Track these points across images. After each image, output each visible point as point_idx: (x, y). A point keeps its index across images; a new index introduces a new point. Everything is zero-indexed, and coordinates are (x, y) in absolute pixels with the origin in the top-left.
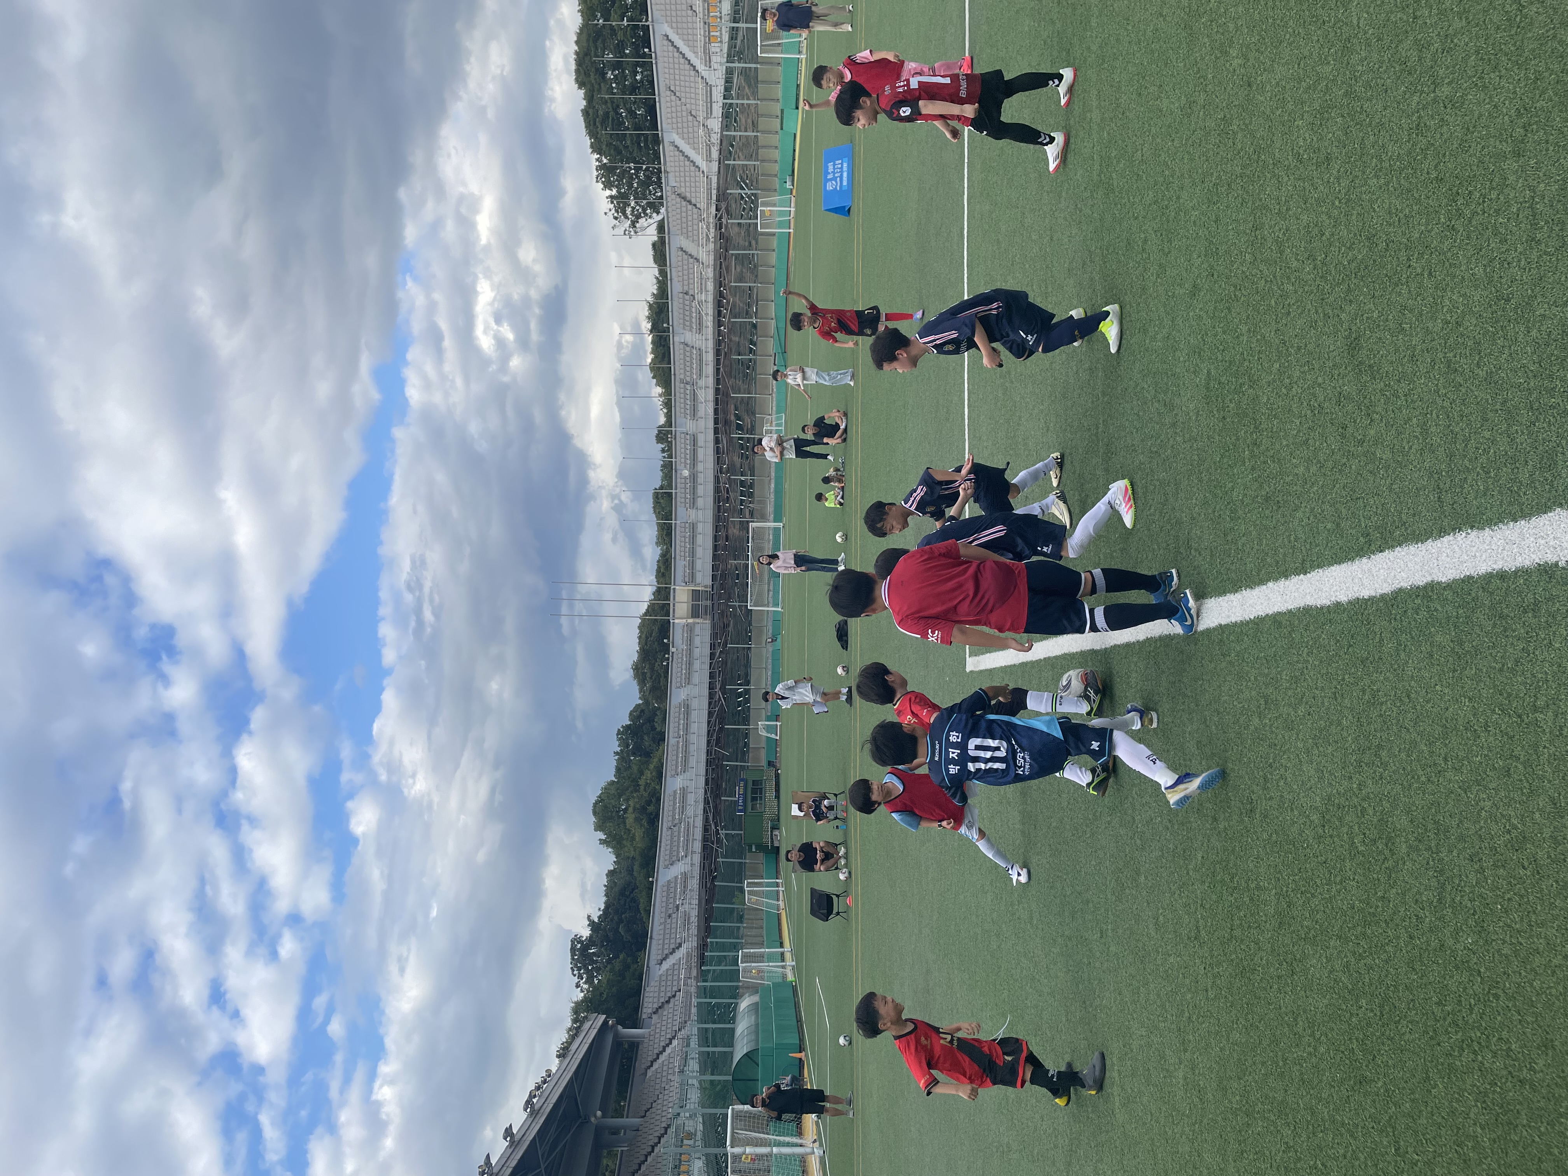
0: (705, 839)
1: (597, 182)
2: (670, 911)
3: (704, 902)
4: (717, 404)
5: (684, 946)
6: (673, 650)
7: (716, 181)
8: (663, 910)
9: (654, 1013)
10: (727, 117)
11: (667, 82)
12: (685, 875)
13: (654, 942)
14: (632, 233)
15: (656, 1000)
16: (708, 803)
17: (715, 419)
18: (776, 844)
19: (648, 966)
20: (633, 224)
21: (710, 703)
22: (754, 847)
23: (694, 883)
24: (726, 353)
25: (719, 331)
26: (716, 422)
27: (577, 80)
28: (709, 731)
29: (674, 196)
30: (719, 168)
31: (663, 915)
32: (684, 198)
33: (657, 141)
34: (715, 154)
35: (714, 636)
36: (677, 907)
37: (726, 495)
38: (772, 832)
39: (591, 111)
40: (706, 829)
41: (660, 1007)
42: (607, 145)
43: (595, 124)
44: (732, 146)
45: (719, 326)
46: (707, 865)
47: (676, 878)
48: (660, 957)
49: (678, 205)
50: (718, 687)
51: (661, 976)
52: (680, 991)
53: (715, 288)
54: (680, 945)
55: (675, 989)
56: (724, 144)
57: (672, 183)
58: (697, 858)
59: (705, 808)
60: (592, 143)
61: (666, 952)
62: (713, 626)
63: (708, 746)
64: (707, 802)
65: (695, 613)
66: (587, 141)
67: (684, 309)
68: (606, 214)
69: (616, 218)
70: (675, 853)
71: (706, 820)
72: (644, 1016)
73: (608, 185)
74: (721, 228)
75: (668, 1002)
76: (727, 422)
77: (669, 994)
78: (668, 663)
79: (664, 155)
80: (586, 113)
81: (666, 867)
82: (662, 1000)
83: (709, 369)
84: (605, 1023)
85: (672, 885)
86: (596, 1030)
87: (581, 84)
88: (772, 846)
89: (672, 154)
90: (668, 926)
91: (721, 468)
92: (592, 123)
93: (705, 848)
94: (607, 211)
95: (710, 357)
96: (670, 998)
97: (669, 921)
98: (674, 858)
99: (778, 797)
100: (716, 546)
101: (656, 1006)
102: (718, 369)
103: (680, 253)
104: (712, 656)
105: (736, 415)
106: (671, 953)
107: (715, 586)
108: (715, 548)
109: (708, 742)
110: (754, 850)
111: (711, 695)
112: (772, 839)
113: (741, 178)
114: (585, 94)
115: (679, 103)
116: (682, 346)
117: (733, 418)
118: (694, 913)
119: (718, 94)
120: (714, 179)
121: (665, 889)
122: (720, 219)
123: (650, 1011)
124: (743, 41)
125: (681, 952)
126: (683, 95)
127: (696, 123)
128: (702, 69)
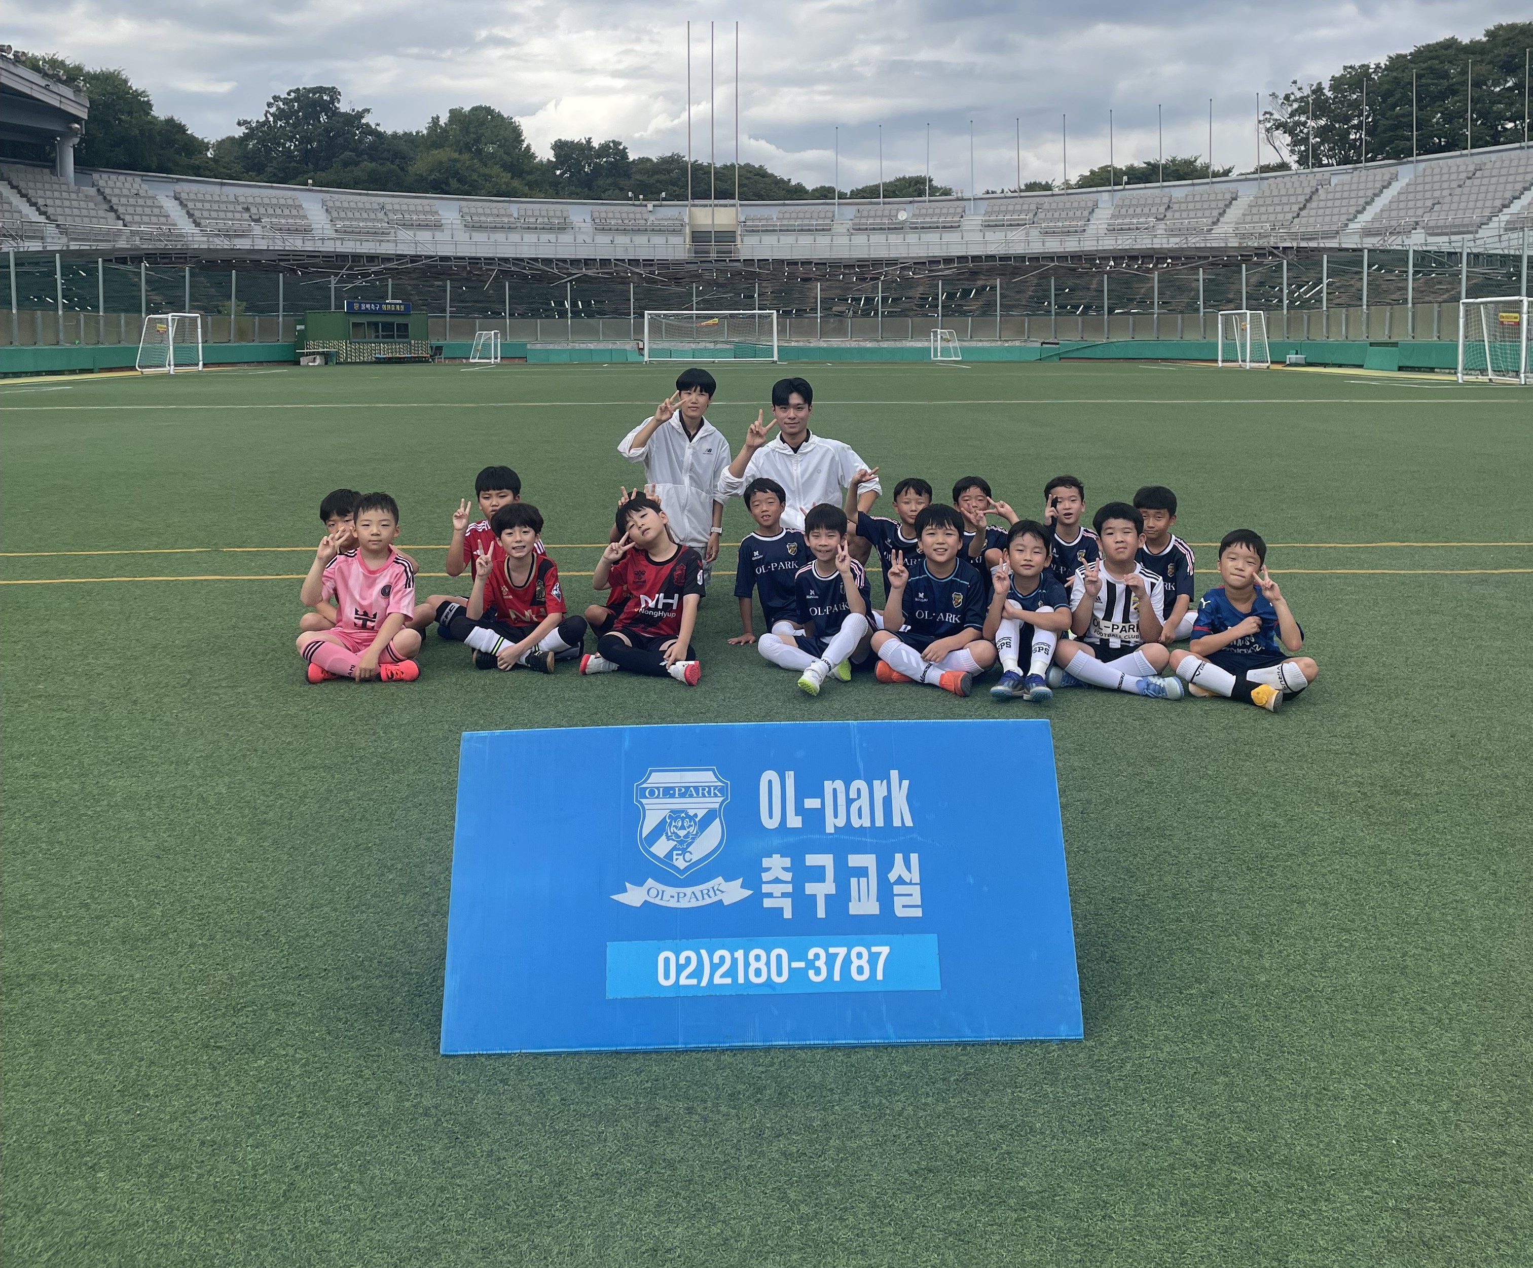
0: (356, 258)
1: (1345, 68)
2: (254, 210)
3: (257, 257)
4: (1001, 259)
5: (196, 230)
6: (650, 206)
7: (1328, 245)
8: (258, 200)
9: (99, 190)
11: (1488, 167)
12: (306, 231)
13: (217, 189)
14: (1268, 125)
15: (117, 191)
16: (412, 261)
17: (980, 257)
18: (303, 361)
19: (178, 180)
20: (1279, 125)
21: (564, 261)
22: (303, 327)
23: (296, 243)
24: (1074, 270)
25: (1107, 259)
26: (975, 258)
27: (1500, 28)
28: (522, 260)
29: (1317, 183)
30: (1347, 250)
31: (250, 200)
32: (1310, 200)
33: (1400, 154)
34: (1370, 242)
35: (664, 264)
36: (258, 220)
37: (869, 276)
38: (318, 353)
39: (1451, 52)
40: (372, 258)
41: (105, 198)
42: (1396, 78)
43: (1431, 58)
45: (1114, 259)
46: (317, 260)
47: (305, 217)
48: (184, 196)
49: (1299, 191)
50: (590, 273)
51: (154, 198)
52: (125, 225)
53: (1169, 250)
54: (197, 224)
55: (128, 218)
57: (1335, 180)
58: (329, 247)
59: (406, 256)
60: (1406, 56)
61: (190, 205)
62: (678, 263)
63: (499, 259)
64: (414, 259)
65: (699, 237)
66: (1407, 50)
67: (1144, 205)
68: (1295, 82)
69: (1287, 98)
70: (342, 215)
71: (387, 259)
72: (96, 176)
73: (1337, 84)
74: (1257, 255)
75: (112, 209)
76: (974, 274)
77: (121, 210)
78: (630, 199)
80: (1450, 44)
81: (324, 203)
82: (114, 200)
83: (1053, 246)
84: (77, 119)
85: (294, 212)
86: (57, 104)
87: (1495, 35)
88: (303, 355)
89: (1378, 178)
90: (231, 207)
91: (909, 268)
92: (1434, 53)
93: (342, 257)
94: (1299, 85)
95: (1071, 245)
96: (116, 211)
97: (239, 208)
98: (335, 214)
99: (379, 361)
100: (796, 263)
101: (107, 191)
102: (1052, 259)
103: (1228, 196)
104: (634, 262)
105: (984, 287)
106: (188, 213)
107: (736, 264)
108: (792, 263)
109: (506, 260)
110: (299, 327)
111: (575, 262)
112: (314, 353)
114: (1479, 42)
115: (1454, 185)
116: (1090, 204)
117: (980, 283)
118: (242, 244)
120: (1333, 243)
121: (290, 202)
122: (1271, 254)
123: (102, 183)
125: (185, 226)
126: (1466, 190)
127: (1420, 212)
128: (1504, 217)
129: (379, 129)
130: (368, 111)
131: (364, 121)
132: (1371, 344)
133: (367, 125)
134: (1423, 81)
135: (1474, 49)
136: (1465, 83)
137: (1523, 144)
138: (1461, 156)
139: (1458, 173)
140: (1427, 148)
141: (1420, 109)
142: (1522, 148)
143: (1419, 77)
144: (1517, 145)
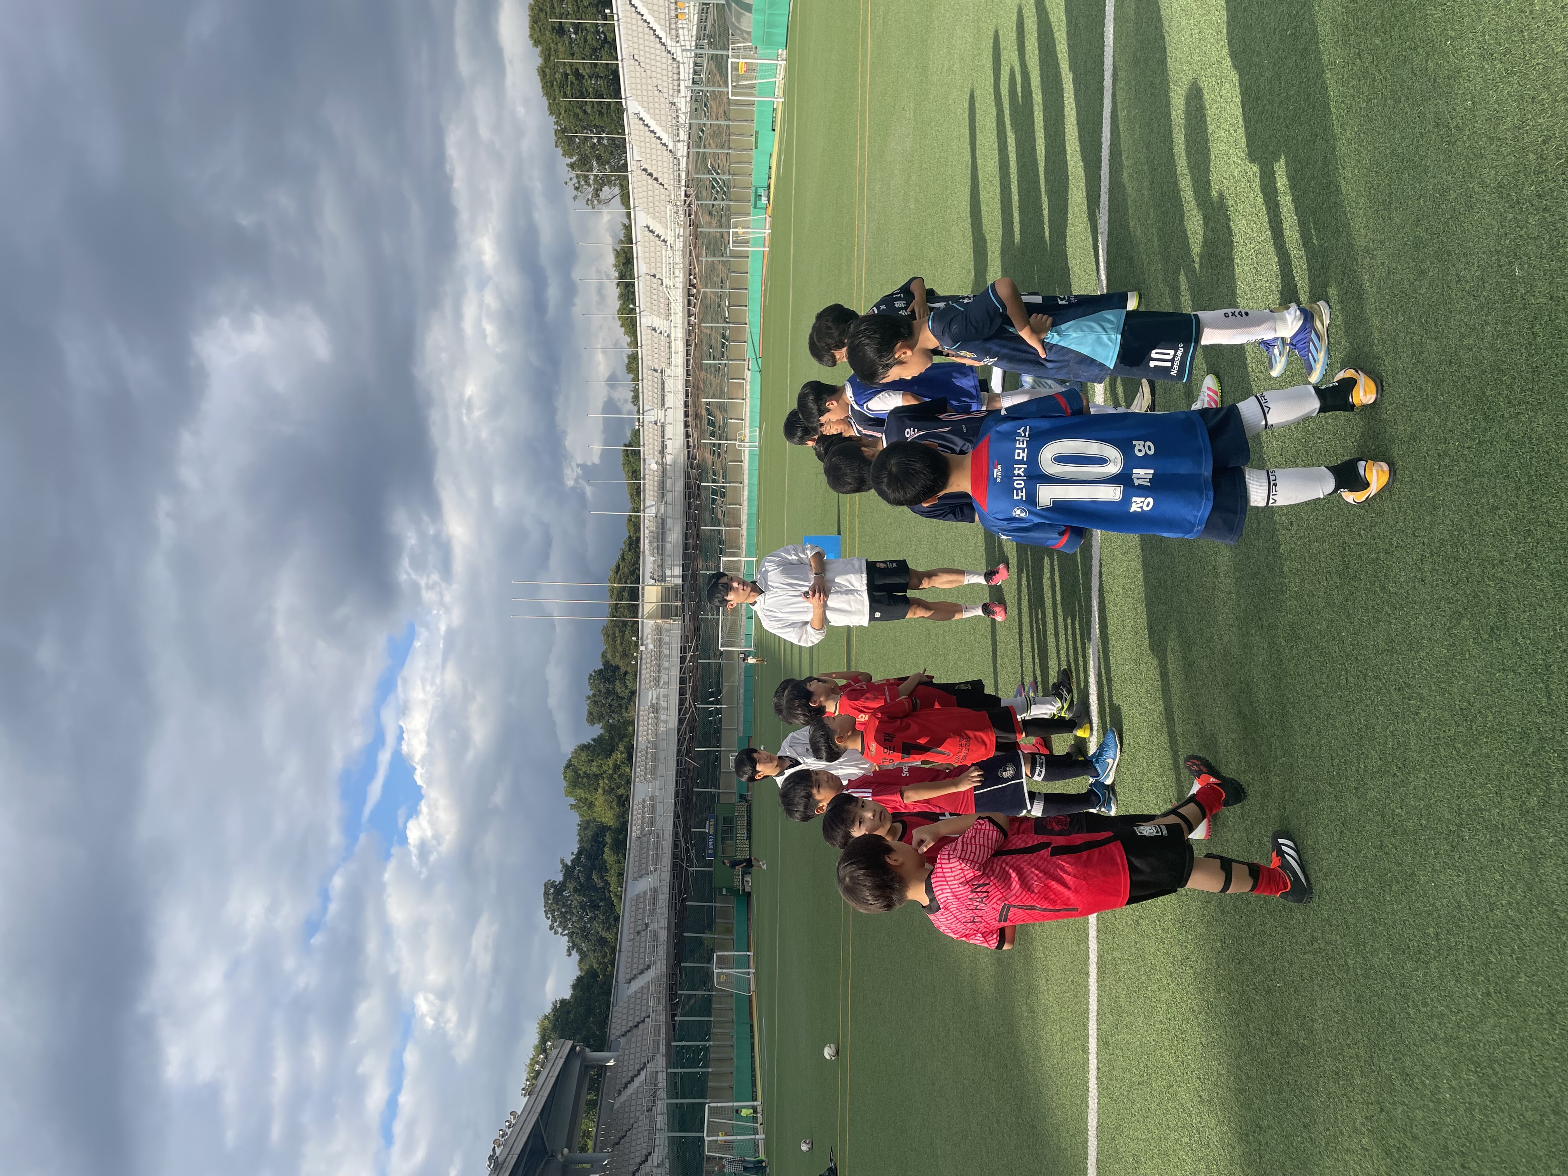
0: (675, 856)
1: (557, 146)
2: (639, 928)
3: (673, 925)
4: (687, 396)
5: (653, 968)
6: (642, 648)
7: (684, 166)
8: (632, 925)
9: (623, 1036)
10: (696, 101)
11: (631, 49)
12: (655, 891)
13: (623, 956)
14: (596, 202)
15: (624, 1023)
16: (678, 817)
17: (685, 412)
18: (748, 889)
19: (616, 981)
20: (596, 194)
21: (680, 710)
22: (724, 890)
23: (663, 899)
24: (696, 345)
25: (689, 321)
26: (686, 415)
27: (531, 36)
28: (679, 740)
29: (640, 172)
30: (688, 153)
31: (632, 931)
32: (651, 175)
33: (620, 110)
34: (683, 136)
35: (685, 639)
36: (647, 925)
37: (697, 492)
38: (743, 879)
39: (547, 71)
40: (676, 845)
41: (629, 1031)
42: (565, 111)
43: (552, 85)
44: (702, 131)
45: (689, 316)
46: (676, 884)
47: (645, 893)
48: (628, 977)
49: (644, 183)
50: (689, 692)
51: (629, 997)
52: (649, 1017)
53: (684, 277)
54: (649, 967)
55: (643, 1015)
56: (694, 128)
57: (637, 157)
58: (666, 876)
59: (674, 822)
60: (550, 104)
61: (635, 972)
62: (684, 628)
63: (678, 756)
64: (676, 816)
65: (665, 612)
66: (545, 102)
67: (651, 292)
69: (577, 189)
70: (644, 866)
71: (676, 835)
72: (612, 1038)
73: (567, 153)
74: (690, 215)
75: (636, 1026)
76: (697, 416)
77: (637, 1019)
78: (637, 662)
79: (629, 124)
80: (542, 72)
81: (635, 879)
82: (631, 1024)
83: (679, 359)
84: (573, 1048)
85: (642, 900)
86: (563, 1060)
87: (537, 43)
88: (743, 890)
89: (637, 127)
90: (637, 944)
91: (692, 464)
92: (549, 84)
93: (674, 865)
94: (568, 180)
95: (679, 346)
96: (638, 1023)
97: (638, 938)
98: (643, 872)
99: (749, 837)
100: (686, 544)
101: (624, 1029)
102: (688, 360)
103: (647, 233)
104: (683, 660)
105: (708, 410)
106: (640, 974)
107: (685, 586)
108: (686, 547)
109: (679, 751)
110: (724, 892)
111: (682, 702)
112: (743, 882)
113: (713, 167)
114: (542, 52)
115: (644, 74)
116: (649, 331)
117: (704, 412)
118: (663, 935)
119: (686, 72)
120: (683, 161)
121: (634, 903)
122: (689, 206)
123: (618, 1033)
124: (713, 25)
125: (650, 975)
126: (648, 67)
127: (662, 100)
128: (669, 43)
129: (575, 852)
130: (562, 861)
131: (569, 864)
132: (756, 148)
133: (572, 861)
134: (569, 92)
135: (547, 57)
136: (571, 64)
137: (616, 24)
138: (623, 68)
139: (635, 71)
140: (617, 93)
141: (588, 96)
142: (619, 25)
143: (565, 96)
144: (616, 28)
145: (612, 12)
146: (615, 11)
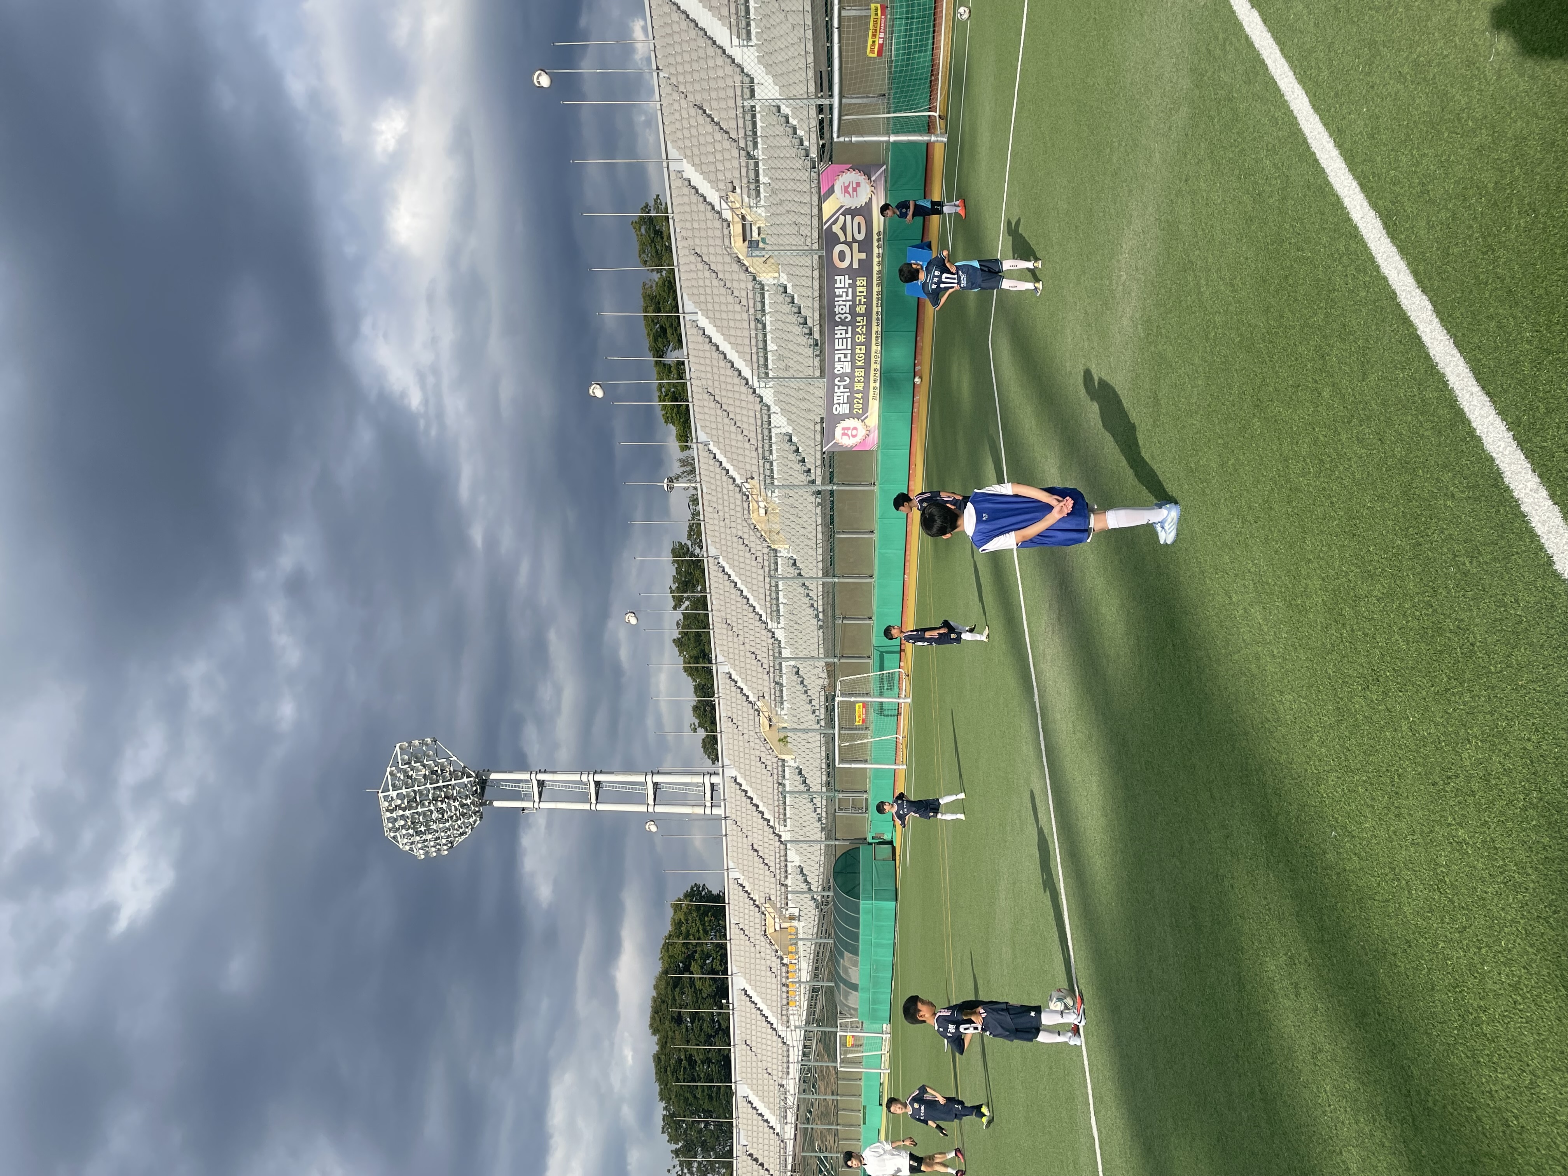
1: (663, 1132)
7: (791, 1149)
10: (804, 1082)
11: (743, 1035)
27: (651, 1026)
29: (745, 1157)
30: (795, 1135)
32: (756, 1160)
33: (729, 1093)
34: (791, 1118)
39: (663, 1057)
42: (676, 1096)
43: (666, 1071)
44: (810, 1112)
49: (749, 1168)
56: (802, 1108)
57: (743, 1142)
60: (661, 1089)
66: (657, 1087)
68: (669, 1171)
73: (673, 1139)
79: (737, 1108)
80: (657, 1059)
87: (655, 1031)
89: (745, 1110)
92: (663, 1070)
94: (671, 1168)
114: (659, 1040)
115: (754, 1058)
119: (795, 1054)
120: (790, 1145)
124: (822, 1010)
126: (759, 1051)
127: (772, 1082)
128: (780, 1028)
132: (864, 1123)
134: (681, 1077)
135: (663, 1044)
136: (686, 1050)
137: (731, 1013)
138: (735, 1053)
139: (747, 1056)
140: (728, 1077)
141: (700, 1081)
142: (733, 1014)
143: (678, 1080)
144: (731, 1017)
145: (728, 1002)
146: (731, 1001)
